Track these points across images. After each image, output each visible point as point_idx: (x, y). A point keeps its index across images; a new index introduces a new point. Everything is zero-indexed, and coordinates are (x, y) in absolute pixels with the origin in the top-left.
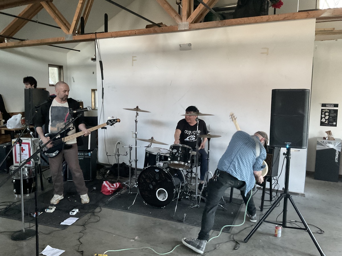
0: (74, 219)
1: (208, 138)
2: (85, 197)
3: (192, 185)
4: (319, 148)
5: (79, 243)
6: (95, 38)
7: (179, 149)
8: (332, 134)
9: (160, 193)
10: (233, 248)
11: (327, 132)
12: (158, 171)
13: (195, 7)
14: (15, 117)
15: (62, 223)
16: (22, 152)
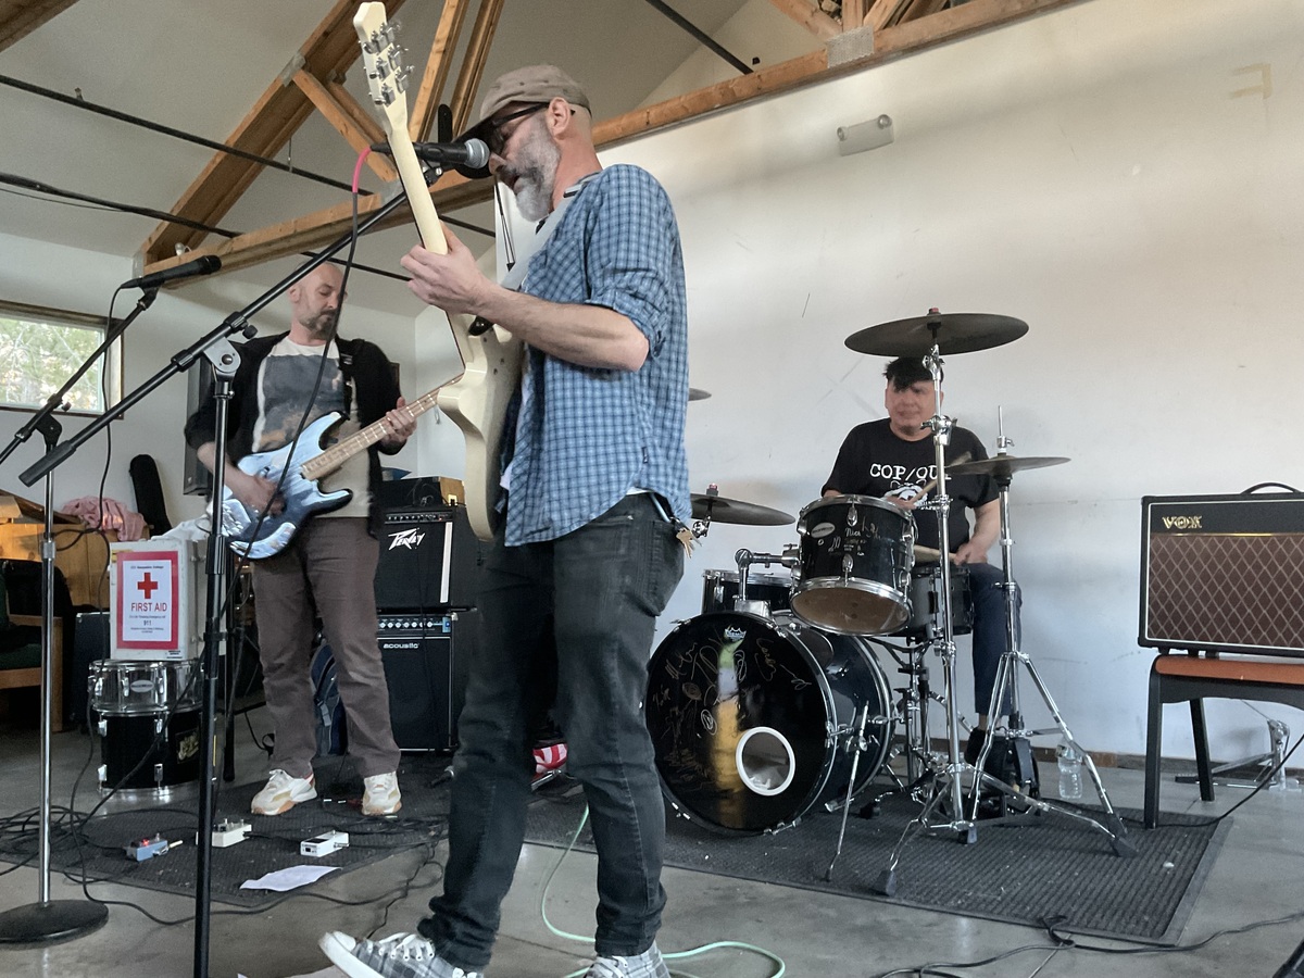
0: (317, 870)
2: (380, 786)
7: (846, 519)
15: (250, 884)
16: (148, 596)
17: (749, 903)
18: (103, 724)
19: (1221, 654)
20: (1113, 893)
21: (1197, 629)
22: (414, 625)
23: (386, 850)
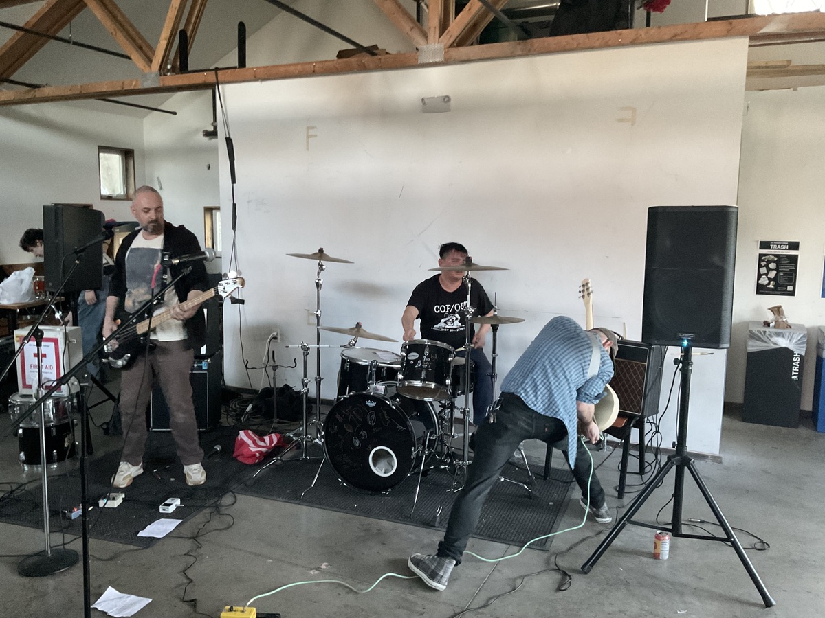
0: (171, 522)
1: (492, 326)
2: (195, 470)
3: (454, 437)
4: (752, 346)
5: (185, 581)
6: (215, 81)
7: (424, 351)
8: (783, 314)
9: (378, 457)
10: (556, 586)
11: (773, 308)
12: (374, 404)
13: (459, 10)
14: (19, 275)
15: (142, 534)
16: (40, 361)
18: (20, 431)
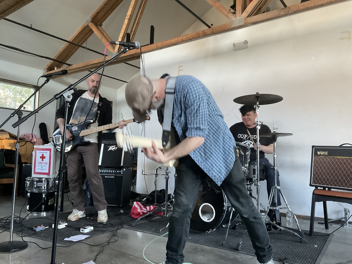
0: (84, 236)
2: (102, 214)
15: (66, 239)
16: (43, 160)
17: (201, 251)
18: (29, 194)
19: (332, 189)
20: (300, 253)
21: (326, 182)
22: (114, 171)
23: (103, 232)
